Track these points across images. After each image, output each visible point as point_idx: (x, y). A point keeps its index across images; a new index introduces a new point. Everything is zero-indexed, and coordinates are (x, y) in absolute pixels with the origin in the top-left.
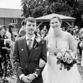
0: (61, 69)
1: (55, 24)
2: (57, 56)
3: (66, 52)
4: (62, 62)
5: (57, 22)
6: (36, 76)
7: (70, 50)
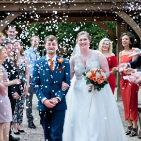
0: (90, 91)
1: (83, 42)
2: (86, 76)
3: (97, 71)
4: (92, 82)
5: (85, 40)
6: (59, 100)
7: (101, 70)
